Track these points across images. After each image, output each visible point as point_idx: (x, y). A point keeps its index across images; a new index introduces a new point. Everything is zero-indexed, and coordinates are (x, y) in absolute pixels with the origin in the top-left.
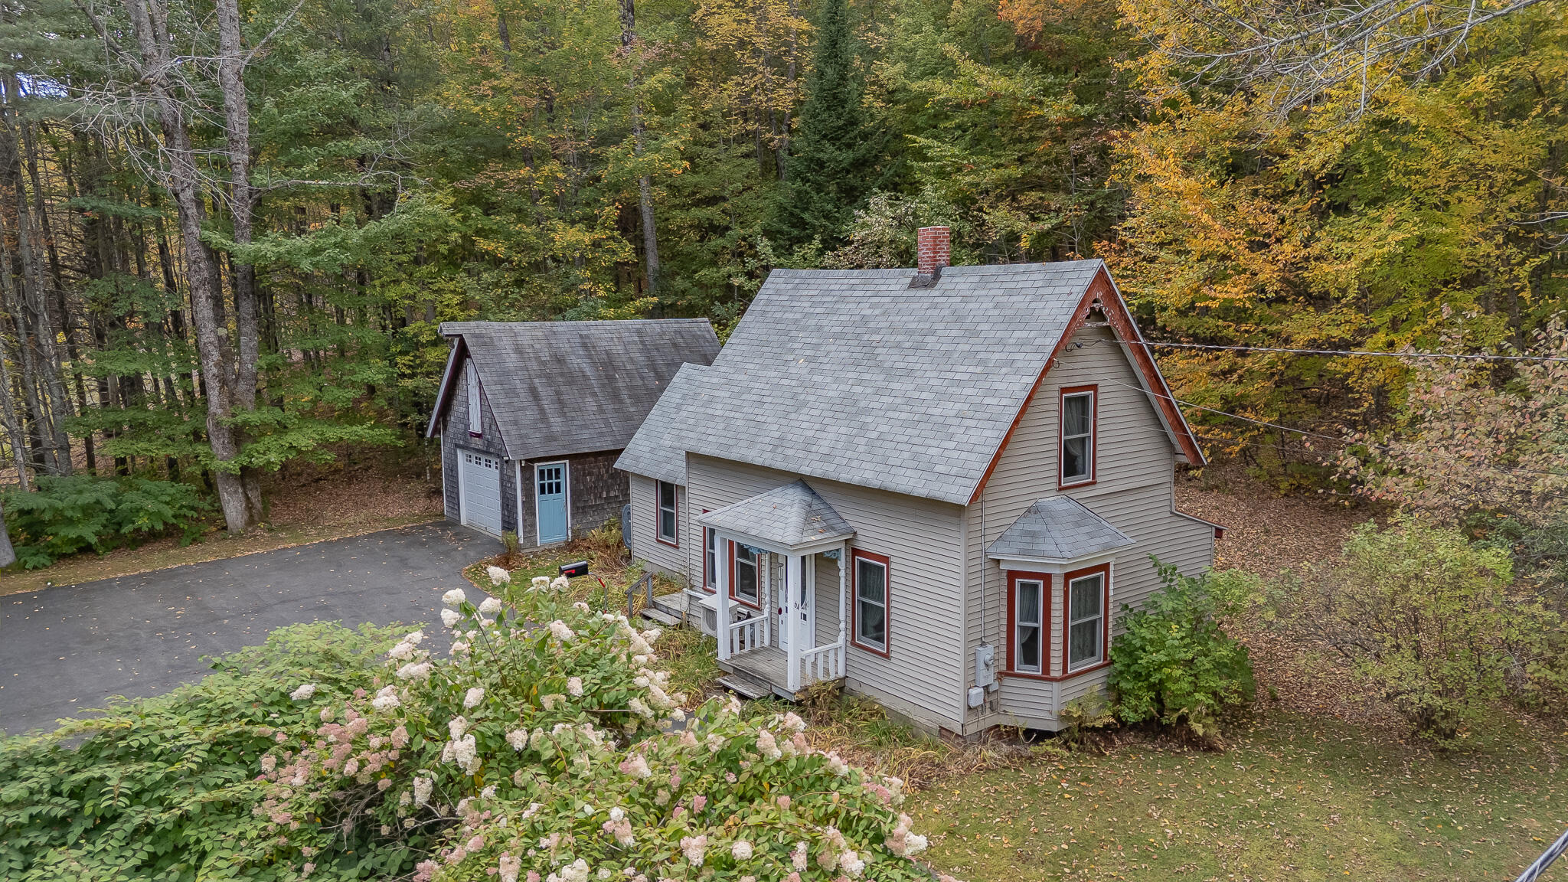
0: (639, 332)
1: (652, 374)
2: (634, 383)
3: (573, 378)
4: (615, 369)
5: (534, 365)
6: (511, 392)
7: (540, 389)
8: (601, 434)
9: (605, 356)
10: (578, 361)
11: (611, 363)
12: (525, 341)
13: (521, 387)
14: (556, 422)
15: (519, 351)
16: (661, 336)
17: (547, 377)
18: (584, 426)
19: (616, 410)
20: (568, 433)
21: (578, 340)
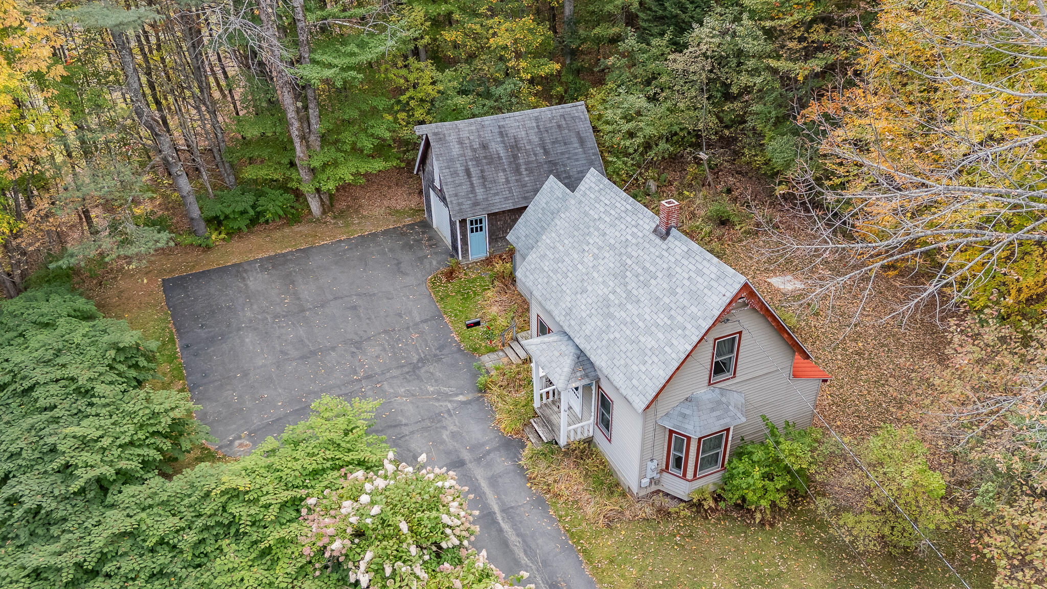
0: (537, 119)
1: (542, 151)
2: (530, 159)
3: (492, 160)
4: (519, 149)
5: (469, 153)
7: (472, 170)
8: (506, 199)
9: (513, 141)
10: (497, 147)
11: (516, 145)
12: (464, 134)
13: (460, 169)
14: (480, 191)
15: (460, 142)
16: (550, 120)
17: (476, 160)
18: (497, 194)
19: (517, 181)
20: (486, 199)
21: (497, 130)
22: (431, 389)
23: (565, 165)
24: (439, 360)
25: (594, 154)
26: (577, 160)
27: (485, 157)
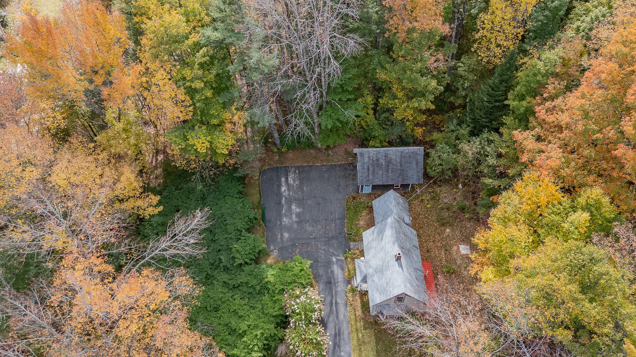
0: (402, 152)
1: (400, 165)
2: (394, 167)
3: (379, 166)
4: (391, 163)
5: (371, 162)
6: (363, 169)
7: (370, 168)
8: (380, 181)
9: (389, 159)
10: (382, 161)
11: (390, 161)
12: (371, 154)
13: (366, 167)
14: (371, 176)
15: (369, 157)
16: (407, 153)
17: (373, 165)
18: (376, 178)
19: (386, 175)
20: (372, 180)
21: (384, 155)
22: (331, 250)
23: (407, 172)
24: (337, 239)
25: (420, 169)
26: (413, 170)
27: (377, 164)
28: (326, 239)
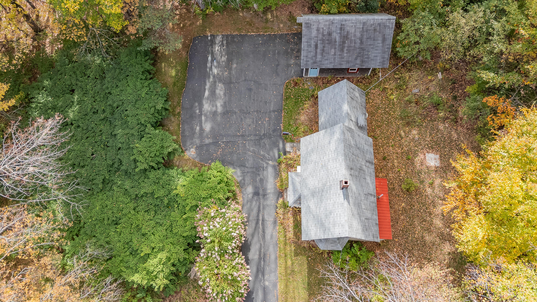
0: (364, 24)
1: (359, 42)
2: (351, 45)
3: (331, 42)
4: (347, 39)
5: (320, 36)
6: (309, 46)
7: (319, 45)
8: (331, 63)
9: (346, 33)
10: (336, 36)
11: (347, 36)
13: (313, 43)
14: (319, 57)
15: (318, 30)
16: (371, 25)
17: (323, 40)
18: (326, 60)
19: (340, 55)
20: (321, 61)
21: (339, 26)
22: (262, 153)
23: (368, 51)
24: (270, 138)
25: (387, 48)
26: (377, 50)
27: (328, 40)
28: (257, 138)
